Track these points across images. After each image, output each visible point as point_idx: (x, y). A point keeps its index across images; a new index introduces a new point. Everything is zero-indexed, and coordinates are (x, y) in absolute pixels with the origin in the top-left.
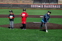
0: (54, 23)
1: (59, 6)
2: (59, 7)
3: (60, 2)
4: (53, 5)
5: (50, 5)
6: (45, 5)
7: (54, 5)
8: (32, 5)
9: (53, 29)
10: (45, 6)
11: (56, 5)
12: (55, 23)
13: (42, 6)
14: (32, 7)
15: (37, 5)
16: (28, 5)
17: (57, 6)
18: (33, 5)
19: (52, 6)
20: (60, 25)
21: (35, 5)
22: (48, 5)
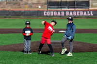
0: (84, 42)
1: (91, 12)
2: (92, 14)
3: (92, 6)
4: (81, 11)
5: (76, 11)
6: (67, 11)
7: (83, 11)
8: (45, 12)
9: (83, 52)
10: (67, 13)
11: (86, 11)
12: (86, 41)
13: (63, 13)
14: (45, 15)
15: (54, 11)
16: (38, 11)
17: (88, 12)
18: (47, 11)
19: (80, 13)
20: (94, 45)
21: (50, 11)
22: (73, 11)
